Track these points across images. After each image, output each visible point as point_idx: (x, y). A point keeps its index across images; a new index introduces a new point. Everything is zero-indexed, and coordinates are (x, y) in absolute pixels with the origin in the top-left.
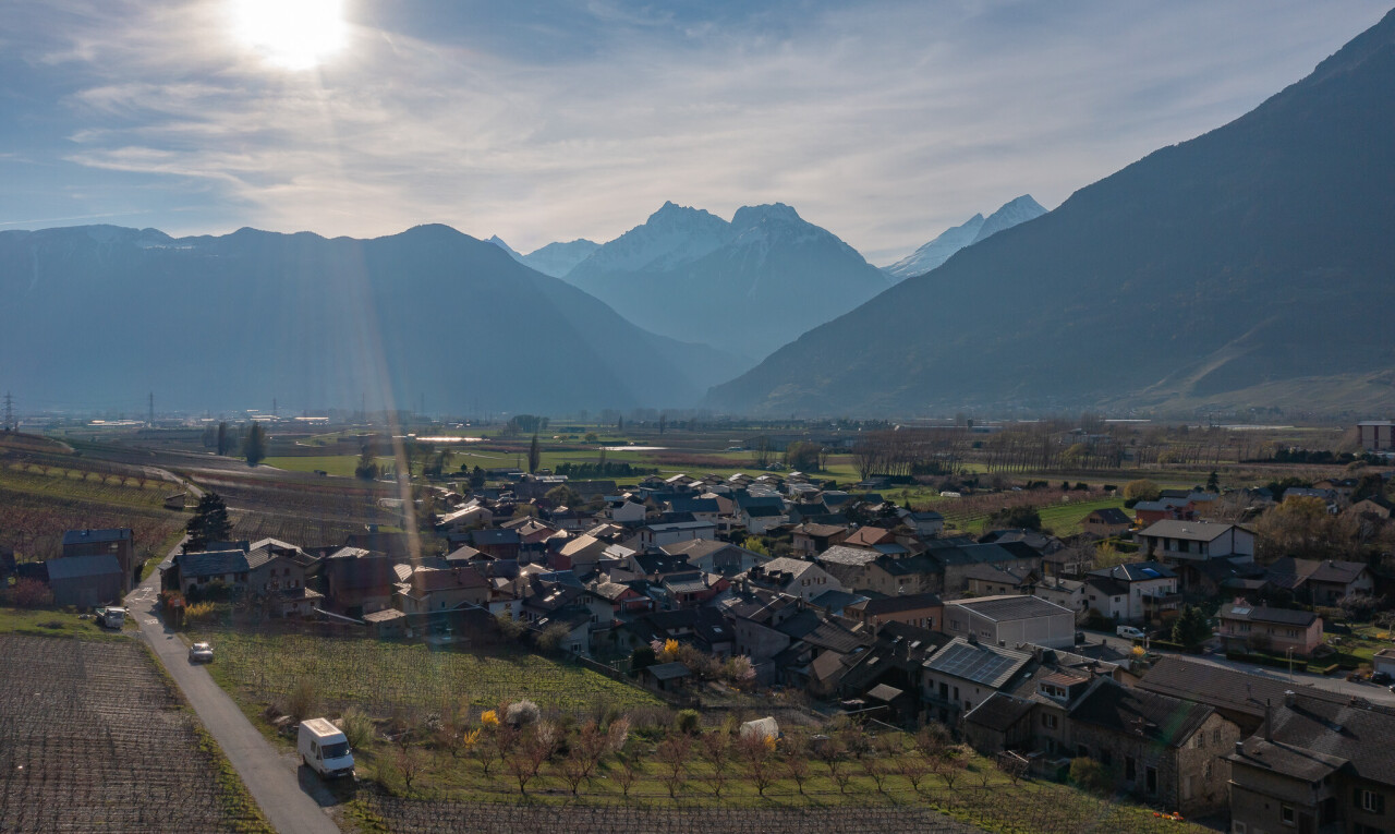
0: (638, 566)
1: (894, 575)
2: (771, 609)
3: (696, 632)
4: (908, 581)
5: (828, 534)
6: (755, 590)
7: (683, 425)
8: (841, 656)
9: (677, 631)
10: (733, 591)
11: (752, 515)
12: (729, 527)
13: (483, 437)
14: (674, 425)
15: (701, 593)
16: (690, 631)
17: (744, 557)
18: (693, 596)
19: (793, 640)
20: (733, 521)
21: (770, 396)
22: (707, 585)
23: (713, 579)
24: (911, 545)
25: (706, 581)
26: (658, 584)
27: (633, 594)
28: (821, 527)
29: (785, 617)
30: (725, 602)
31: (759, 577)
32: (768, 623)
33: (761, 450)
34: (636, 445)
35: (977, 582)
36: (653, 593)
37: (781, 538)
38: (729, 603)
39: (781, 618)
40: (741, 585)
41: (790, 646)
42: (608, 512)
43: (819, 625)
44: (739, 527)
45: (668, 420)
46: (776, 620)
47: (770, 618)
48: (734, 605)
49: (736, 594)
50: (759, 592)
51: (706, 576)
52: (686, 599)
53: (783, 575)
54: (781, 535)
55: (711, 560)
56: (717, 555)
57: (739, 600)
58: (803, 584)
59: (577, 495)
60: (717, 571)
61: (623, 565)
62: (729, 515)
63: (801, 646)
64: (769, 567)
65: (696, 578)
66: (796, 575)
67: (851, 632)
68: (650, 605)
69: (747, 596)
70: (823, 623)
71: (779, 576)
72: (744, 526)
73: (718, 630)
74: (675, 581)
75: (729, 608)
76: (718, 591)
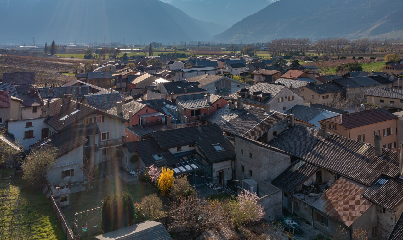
0: (164, 90)
1: (320, 94)
2: (265, 126)
3: (197, 148)
4: (327, 97)
5: (272, 74)
6: (248, 107)
7: (206, 45)
8: (361, 189)
9: (179, 149)
10: (230, 107)
11: (233, 67)
12: (222, 72)
13: (139, 49)
14: (203, 45)
15: (205, 109)
16: (192, 148)
17: (233, 84)
18: (198, 112)
19: (294, 159)
20: (224, 70)
21: (233, 37)
22: (209, 103)
23: (214, 98)
24: (317, 78)
25: (209, 99)
26: (174, 103)
27: (150, 110)
28: (267, 70)
29: (278, 133)
30: (224, 117)
31: (246, 96)
32: (263, 138)
33: (233, 51)
34: (189, 50)
35: (373, 98)
36: (168, 109)
37: (247, 76)
38: (227, 118)
39: (275, 133)
40: (236, 103)
41: (291, 166)
42: (167, 65)
43: (317, 144)
44: (227, 72)
45: (201, 44)
46: (270, 137)
47: (266, 135)
48: (232, 120)
49: (233, 110)
50: (251, 109)
51: (209, 96)
52: (193, 115)
53: (264, 95)
54: (247, 75)
55: (213, 86)
56: (217, 83)
57: (235, 116)
58: (279, 101)
59: (159, 62)
60: (217, 93)
61: (157, 89)
62: (222, 68)
63: (303, 167)
64: (252, 89)
65: (201, 97)
66: (274, 95)
67: (358, 155)
68: (164, 120)
69: (242, 113)
70: (320, 141)
71: (261, 95)
72: (229, 72)
73: (218, 148)
74: (185, 99)
75: (227, 123)
76: (217, 108)
